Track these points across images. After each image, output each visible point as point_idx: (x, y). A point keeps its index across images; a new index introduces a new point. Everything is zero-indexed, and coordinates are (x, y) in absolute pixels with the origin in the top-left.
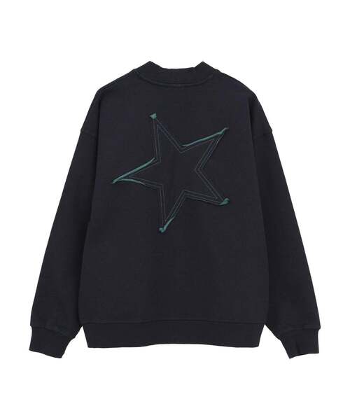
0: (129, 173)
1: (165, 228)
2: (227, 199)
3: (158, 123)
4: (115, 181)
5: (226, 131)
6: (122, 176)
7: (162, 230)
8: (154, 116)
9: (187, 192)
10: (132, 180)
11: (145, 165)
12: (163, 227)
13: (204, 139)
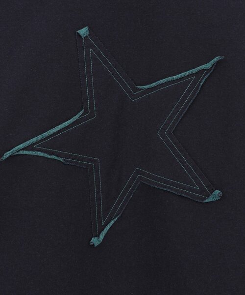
0: (34, 140)
1: (102, 237)
2: (217, 192)
3: (92, 46)
4: (7, 155)
5: (218, 62)
6: (21, 146)
7: (95, 241)
8: (84, 32)
9: (143, 174)
10: (40, 154)
11: (66, 124)
12: (98, 236)
13: (175, 77)
